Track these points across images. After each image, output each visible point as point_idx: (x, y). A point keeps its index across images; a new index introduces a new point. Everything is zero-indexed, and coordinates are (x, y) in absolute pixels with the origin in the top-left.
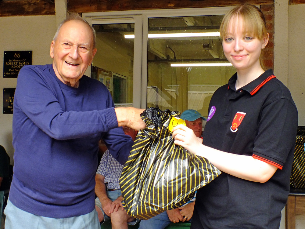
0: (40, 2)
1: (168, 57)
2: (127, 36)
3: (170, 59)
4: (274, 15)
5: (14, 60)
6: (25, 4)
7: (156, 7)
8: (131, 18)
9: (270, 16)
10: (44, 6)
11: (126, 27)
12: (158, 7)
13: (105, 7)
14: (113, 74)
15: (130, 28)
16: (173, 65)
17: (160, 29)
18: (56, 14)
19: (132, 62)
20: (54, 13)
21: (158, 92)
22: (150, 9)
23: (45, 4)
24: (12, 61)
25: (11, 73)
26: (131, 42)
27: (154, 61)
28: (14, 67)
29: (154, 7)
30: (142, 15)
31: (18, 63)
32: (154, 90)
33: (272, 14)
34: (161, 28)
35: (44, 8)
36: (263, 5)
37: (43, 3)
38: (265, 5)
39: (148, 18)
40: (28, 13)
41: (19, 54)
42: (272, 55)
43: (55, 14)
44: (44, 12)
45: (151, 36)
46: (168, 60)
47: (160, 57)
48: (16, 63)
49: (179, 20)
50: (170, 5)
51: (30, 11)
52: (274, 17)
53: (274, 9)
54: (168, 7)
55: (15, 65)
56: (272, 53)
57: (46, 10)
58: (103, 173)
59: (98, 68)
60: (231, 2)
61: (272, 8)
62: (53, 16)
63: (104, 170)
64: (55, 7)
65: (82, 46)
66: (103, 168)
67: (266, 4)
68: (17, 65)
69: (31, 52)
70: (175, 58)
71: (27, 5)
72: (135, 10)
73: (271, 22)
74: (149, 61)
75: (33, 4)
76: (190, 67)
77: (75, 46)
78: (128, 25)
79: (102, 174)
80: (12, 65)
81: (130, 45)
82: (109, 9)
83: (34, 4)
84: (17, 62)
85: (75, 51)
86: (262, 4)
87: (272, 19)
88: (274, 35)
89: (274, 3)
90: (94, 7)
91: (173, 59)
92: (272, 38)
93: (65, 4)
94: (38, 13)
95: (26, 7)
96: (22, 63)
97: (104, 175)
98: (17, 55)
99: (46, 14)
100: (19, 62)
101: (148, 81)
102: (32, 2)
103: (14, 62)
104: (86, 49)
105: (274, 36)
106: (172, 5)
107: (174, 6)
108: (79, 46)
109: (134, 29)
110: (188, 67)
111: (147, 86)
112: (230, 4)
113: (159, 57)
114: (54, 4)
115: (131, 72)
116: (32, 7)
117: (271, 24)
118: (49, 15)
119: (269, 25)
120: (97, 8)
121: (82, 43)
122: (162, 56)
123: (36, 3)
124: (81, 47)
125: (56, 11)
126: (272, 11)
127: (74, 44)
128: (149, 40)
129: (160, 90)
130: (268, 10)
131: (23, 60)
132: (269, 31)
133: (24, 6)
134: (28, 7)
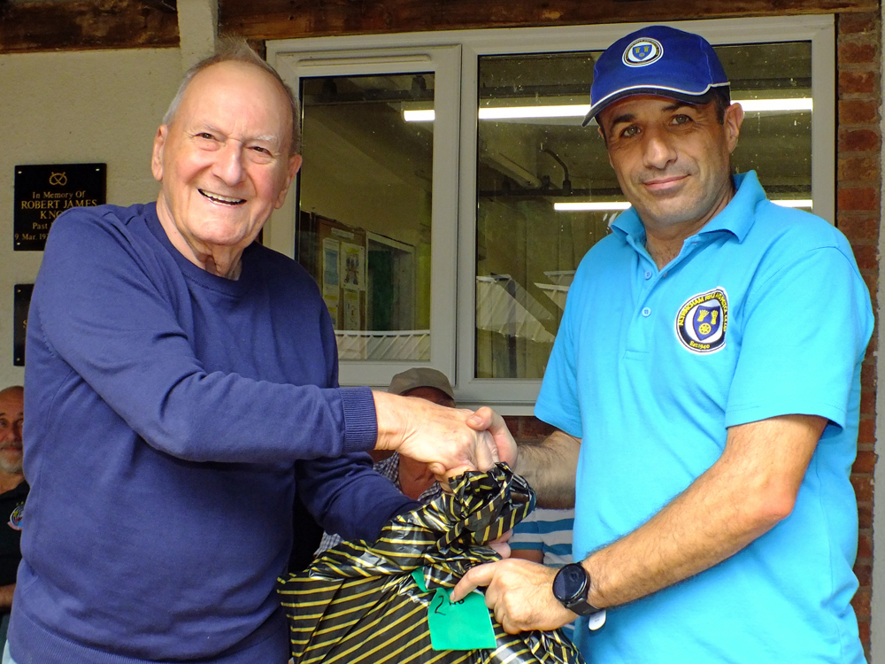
0: (128, 6)
1: (545, 180)
2: (412, 116)
3: (550, 188)
4: (881, 46)
5: (49, 195)
6: (82, 13)
7: (501, 19)
8: (425, 58)
9: (868, 47)
10: (142, 19)
11: (408, 84)
12: (511, 22)
13: (339, 22)
14: (369, 236)
15: (421, 89)
16: (559, 207)
17: (515, 90)
18: (181, 44)
19: (430, 195)
20: (174, 41)
21: (514, 295)
22: (483, 26)
23: (146, 13)
24: (42, 195)
25: (37, 236)
26: (425, 131)
27: (499, 194)
28: (47, 214)
29: (495, 22)
30: (458, 48)
31: (61, 204)
32: (500, 289)
33: (874, 41)
34: (518, 88)
35: (142, 25)
36: (845, 13)
37: (140, 8)
38: (850, 13)
39: (479, 56)
40: (91, 43)
41: (63, 175)
42: (873, 172)
43: (178, 46)
44: (143, 38)
45: (488, 113)
46: (547, 192)
47: (520, 182)
48: (54, 204)
49: (578, 61)
50: (547, 15)
51: (99, 34)
52: (881, 53)
53: (881, 26)
54: (542, 21)
55: (51, 209)
56: (875, 168)
57: (149, 33)
59: (319, 217)
60: (742, 5)
61: (873, 24)
62: (172, 50)
64: (177, 22)
65: (254, 144)
67: (854, 9)
68: (57, 210)
69: (103, 166)
70: (567, 183)
71: (88, 17)
72: (434, 30)
73: (872, 67)
74: (482, 194)
75: (107, 12)
76: (614, 211)
77: (234, 143)
78: (414, 79)
80: (40, 209)
81: (421, 140)
82: (353, 27)
83: (112, 12)
84: (57, 199)
85: (234, 156)
86: (841, 10)
87: (874, 58)
88: (880, 108)
89: (880, 7)
90: (303, 22)
91: (561, 188)
92: (875, 118)
93: (210, 13)
94: (123, 40)
95: (86, 22)
96: (74, 203)
98: (58, 177)
99: (150, 43)
100: (65, 199)
101: (478, 258)
102: (103, 6)
103: (47, 199)
104: (269, 153)
105: (880, 113)
106: (555, 15)
107: (561, 18)
108: (245, 144)
109: (433, 91)
110: (610, 213)
111: (477, 274)
113: (515, 183)
114: (176, 12)
115: (426, 230)
116: (105, 22)
117: (871, 74)
118: (158, 49)
119: (864, 76)
120: (312, 25)
121: (255, 133)
122: (527, 177)
123: (117, 10)
124: (250, 148)
125: (181, 36)
126: (875, 31)
127: (231, 136)
128: (482, 127)
129: (522, 289)
130: (863, 31)
131: (79, 194)
132: (865, 98)
133: (78, 20)
134: (91, 22)
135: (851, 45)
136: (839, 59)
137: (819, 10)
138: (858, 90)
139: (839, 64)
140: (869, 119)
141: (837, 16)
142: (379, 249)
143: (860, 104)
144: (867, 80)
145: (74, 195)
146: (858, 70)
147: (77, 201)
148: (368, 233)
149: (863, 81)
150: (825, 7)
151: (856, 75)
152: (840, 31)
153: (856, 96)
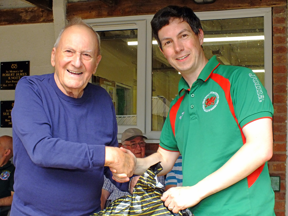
0: (37, 9)
2: (130, 43)
5: (11, 72)
6: (22, 12)
8: (134, 24)
9: (283, 18)
10: (41, 13)
11: (129, 33)
13: (105, 13)
14: (117, 84)
15: (133, 34)
18: (54, 21)
20: (52, 21)
21: (165, 103)
22: (153, 13)
23: (42, 11)
24: (9, 72)
25: (8, 85)
26: (135, 48)
27: (160, 69)
28: (11, 78)
30: (145, 21)
31: (15, 75)
32: (161, 101)
33: (285, 16)
35: (41, 16)
36: (275, 7)
37: (41, 10)
38: (277, 7)
40: (25, 22)
41: (16, 65)
42: (285, 60)
43: (53, 22)
44: (42, 19)
48: (13, 75)
51: (28, 19)
55: (12, 76)
56: (285, 59)
57: (44, 18)
58: (107, 187)
59: (100, 78)
60: (240, 5)
61: (285, 10)
62: (51, 23)
63: (108, 184)
64: (52, 15)
65: (85, 53)
66: (107, 182)
67: (278, 6)
68: (14, 76)
69: (29, 62)
71: (24, 13)
72: (137, 15)
73: (284, 25)
74: (154, 69)
77: (78, 53)
78: (131, 31)
79: (106, 189)
80: (9, 76)
81: (133, 51)
82: (111, 14)
83: (32, 12)
84: (14, 73)
85: (78, 58)
87: (285, 22)
89: (287, 4)
90: (94, 13)
92: (286, 42)
93: (63, 11)
94: (35, 21)
95: (23, 15)
96: (19, 74)
97: (108, 189)
98: (14, 66)
99: (44, 21)
100: (16, 73)
101: (153, 90)
102: (29, 10)
103: (11, 73)
104: (90, 56)
108: (82, 53)
109: (137, 35)
111: (152, 96)
112: (239, 7)
113: (166, 65)
114: (52, 11)
115: (135, 81)
116: (29, 15)
117: (284, 27)
118: (46, 23)
119: (282, 28)
120: (97, 14)
121: (85, 50)
123: (33, 11)
124: (84, 55)
125: (54, 19)
126: (285, 13)
127: (77, 51)
128: (153, 47)
129: (168, 101)
130: (281, 13)
131: (21, 71)
132: (282, 35)
133: (21, 14)
134: (25, 15)
135: (277, 18)
136: (273, 23)
137: (266, 6)
138: (280, 33)
139: (273, 24)
140: (284, 42)
141: (272, 8)
142: (120, 88)
143: (281, 37)
144: (282, 29)
145: (19, 71)
146: (280, 26)
147: (20, 74)
148: (116, 82)
149: (281, 30)
150: (268, 5)
151: (279, 28)
152: (273, 13)
153: (279, 35)
